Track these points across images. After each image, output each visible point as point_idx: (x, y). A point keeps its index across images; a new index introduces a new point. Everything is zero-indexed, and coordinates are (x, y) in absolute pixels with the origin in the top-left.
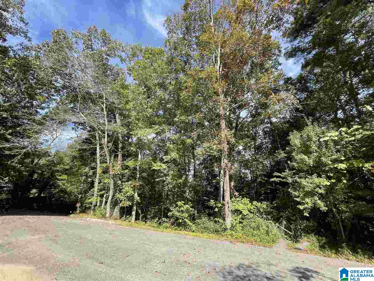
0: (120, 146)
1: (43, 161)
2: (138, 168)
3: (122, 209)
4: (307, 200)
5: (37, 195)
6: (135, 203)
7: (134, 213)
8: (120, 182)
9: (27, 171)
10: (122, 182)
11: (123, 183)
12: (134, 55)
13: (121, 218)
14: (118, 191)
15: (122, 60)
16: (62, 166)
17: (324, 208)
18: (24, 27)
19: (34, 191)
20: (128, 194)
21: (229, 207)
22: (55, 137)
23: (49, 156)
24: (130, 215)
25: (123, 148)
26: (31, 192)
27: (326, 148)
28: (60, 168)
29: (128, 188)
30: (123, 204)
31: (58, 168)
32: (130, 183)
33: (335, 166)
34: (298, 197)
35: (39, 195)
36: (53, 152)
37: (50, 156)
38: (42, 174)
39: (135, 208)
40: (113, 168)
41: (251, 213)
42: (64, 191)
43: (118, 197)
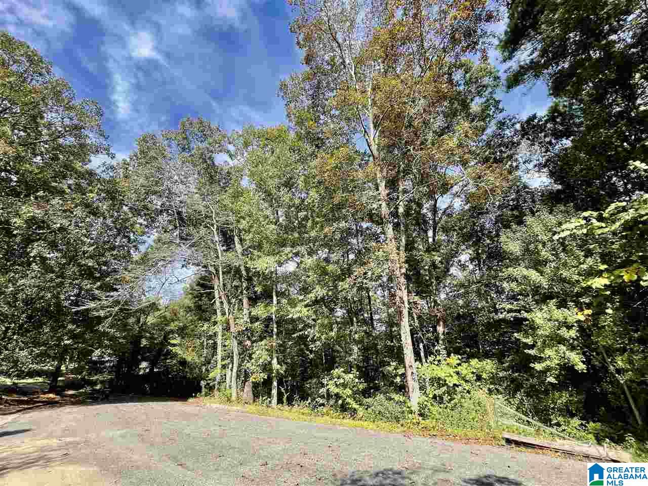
0: (245, 286)
1: (151, 320)
2: (274, 317)
3: (255, 386)
4: (549, 352)
5: (148, 370)
6: (273, 375)
7: (274, 392)
8: (248, 343)
9: (124, 338)
10: (253, 342)
11: (254, 344)
12: (246, 145)
13: (254, 401)
14: (248, 358)
15: (231, 156)
16: (176, 323)
17: (581, 367)
18: (104, 143)
19: (144, 365)
20: (261, 361)
21: (412, 373)
22: (163, 280)
23: (158, 310)
24: (269, 395)
25: (248, 288)
26: (140, 367)
27: (564, 250)
28: (175, 326)
29: (260, 352)
30: (255, 379)
31: (173, 326)
32: (263, 343)
33: (589, 283)
34: (532, 347)
35: (151, 370)
36: (163, 302)
37: (160, 310)
38: (152, 338)
39: (275, 384)
40: (235, 321)
41: (466, 381)
42: (183, 363)
43: (248, 368)
